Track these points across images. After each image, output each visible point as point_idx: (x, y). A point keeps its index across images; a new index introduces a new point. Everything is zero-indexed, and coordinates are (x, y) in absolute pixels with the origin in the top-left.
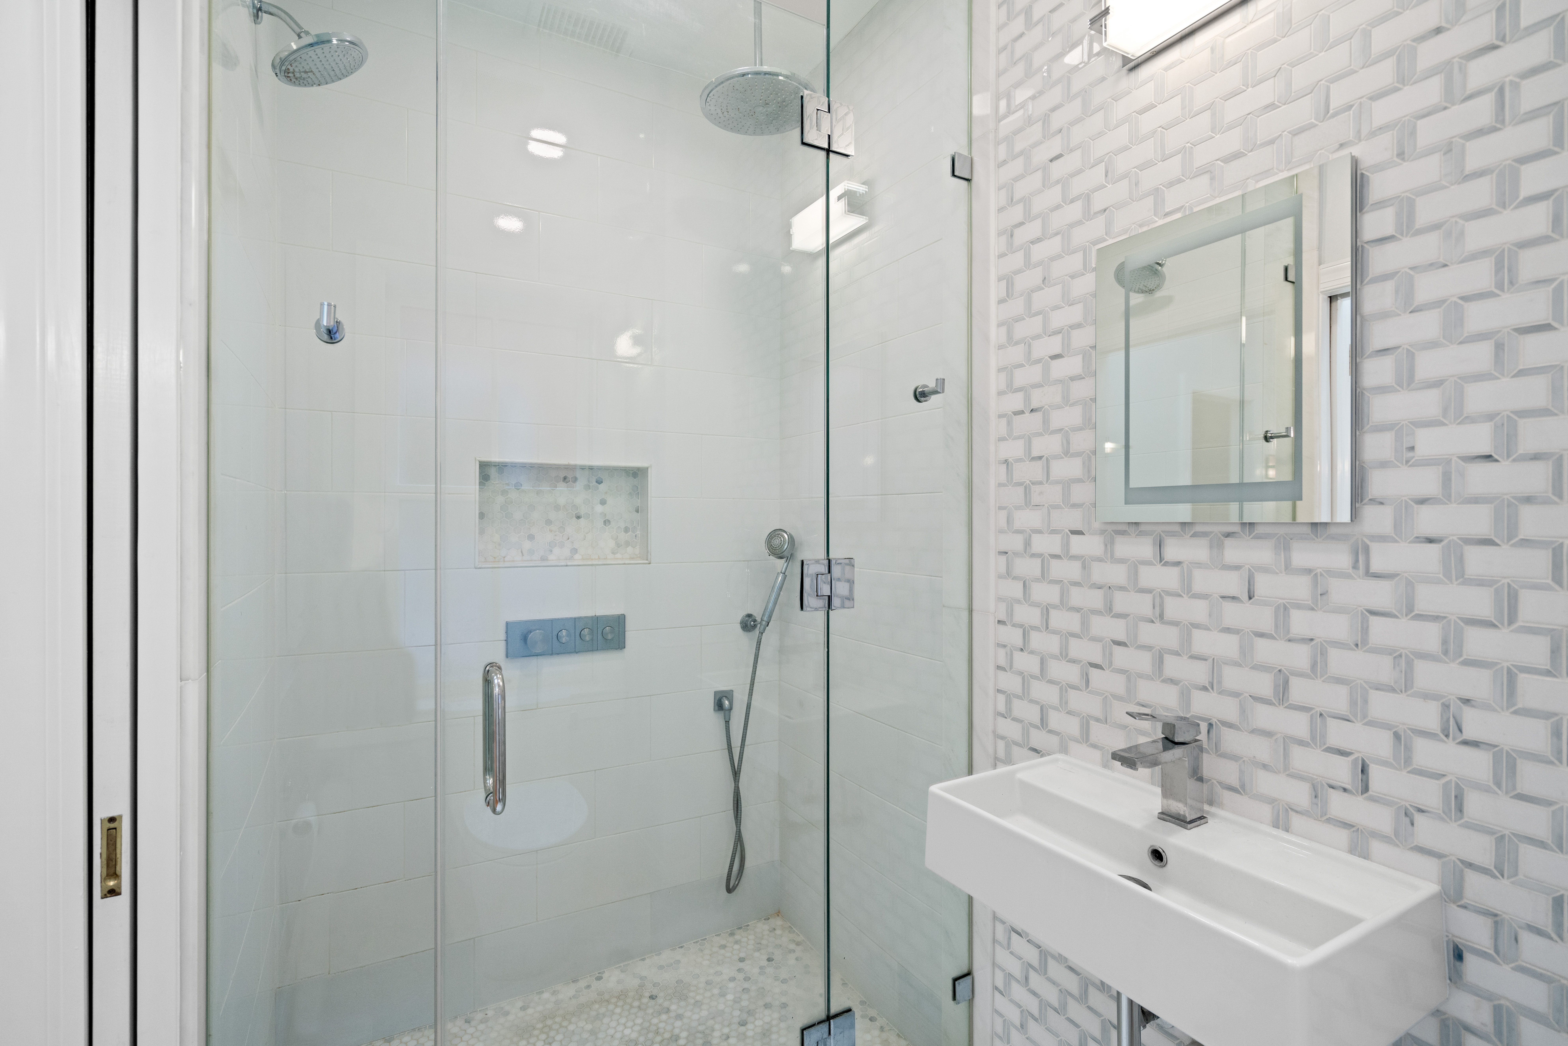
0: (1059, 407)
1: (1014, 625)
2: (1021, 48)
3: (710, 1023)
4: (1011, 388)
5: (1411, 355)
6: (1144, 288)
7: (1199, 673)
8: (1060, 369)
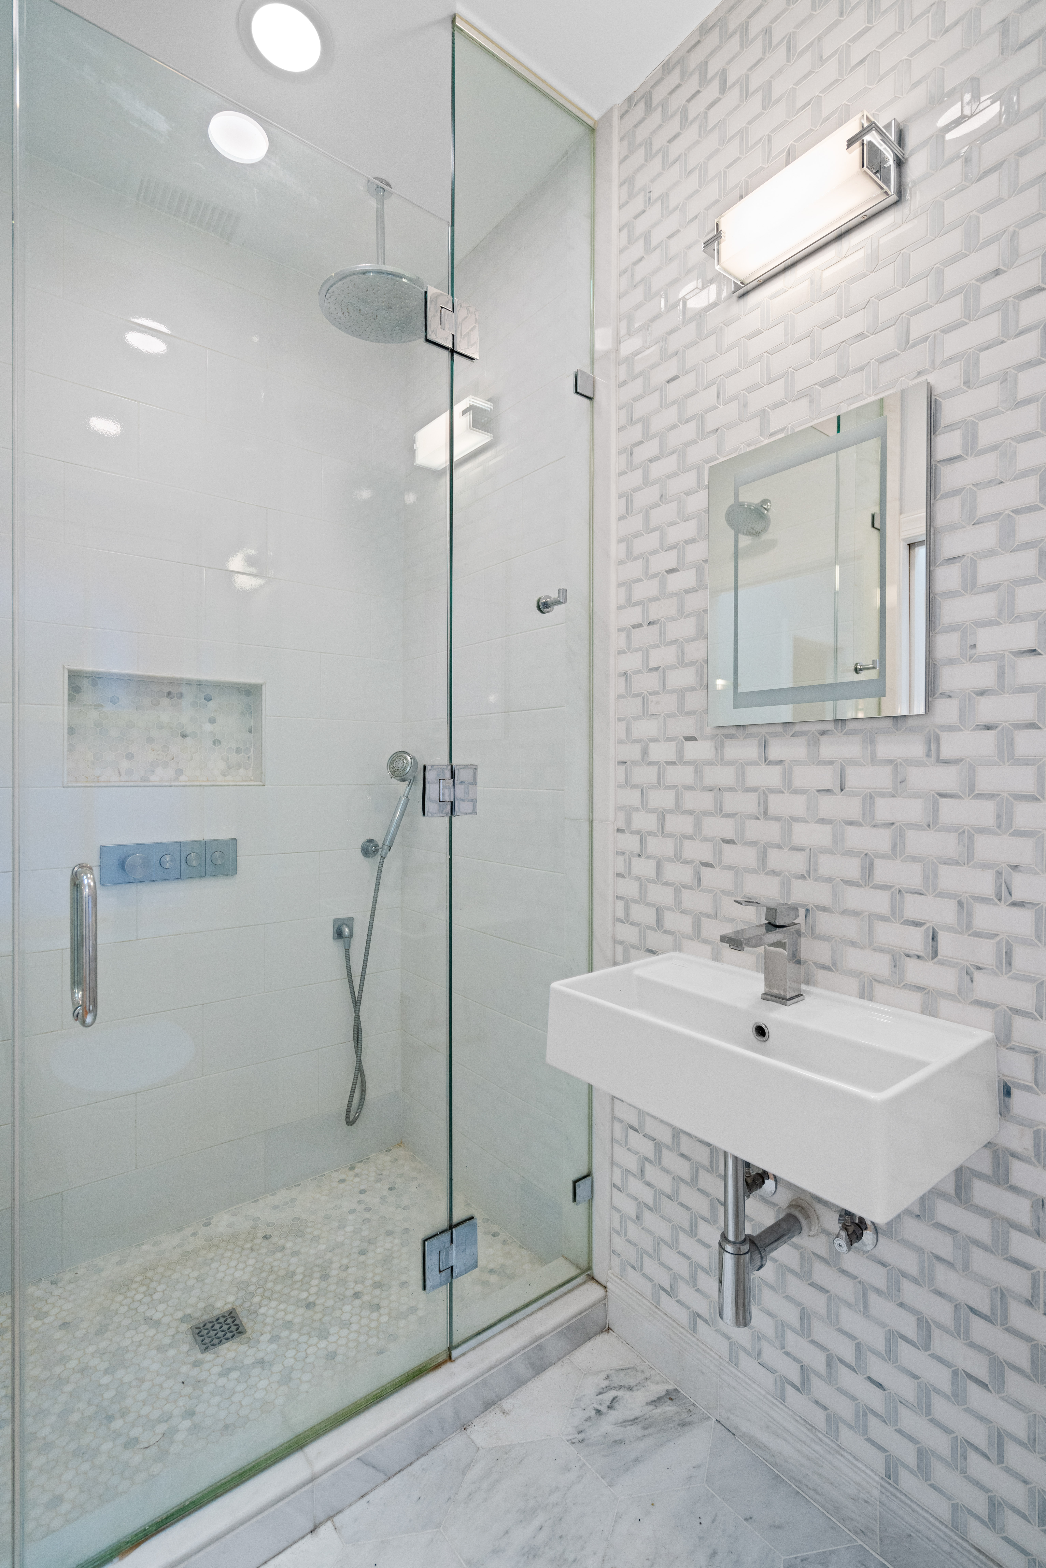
0: (674, 619)
1: (632, 833)
2: (641, 271)
3: (329, 1255)
4: (630, 602)
5: (974, 563)
6: (751, 531)
7: (797, 863)
8: (676, 582)
